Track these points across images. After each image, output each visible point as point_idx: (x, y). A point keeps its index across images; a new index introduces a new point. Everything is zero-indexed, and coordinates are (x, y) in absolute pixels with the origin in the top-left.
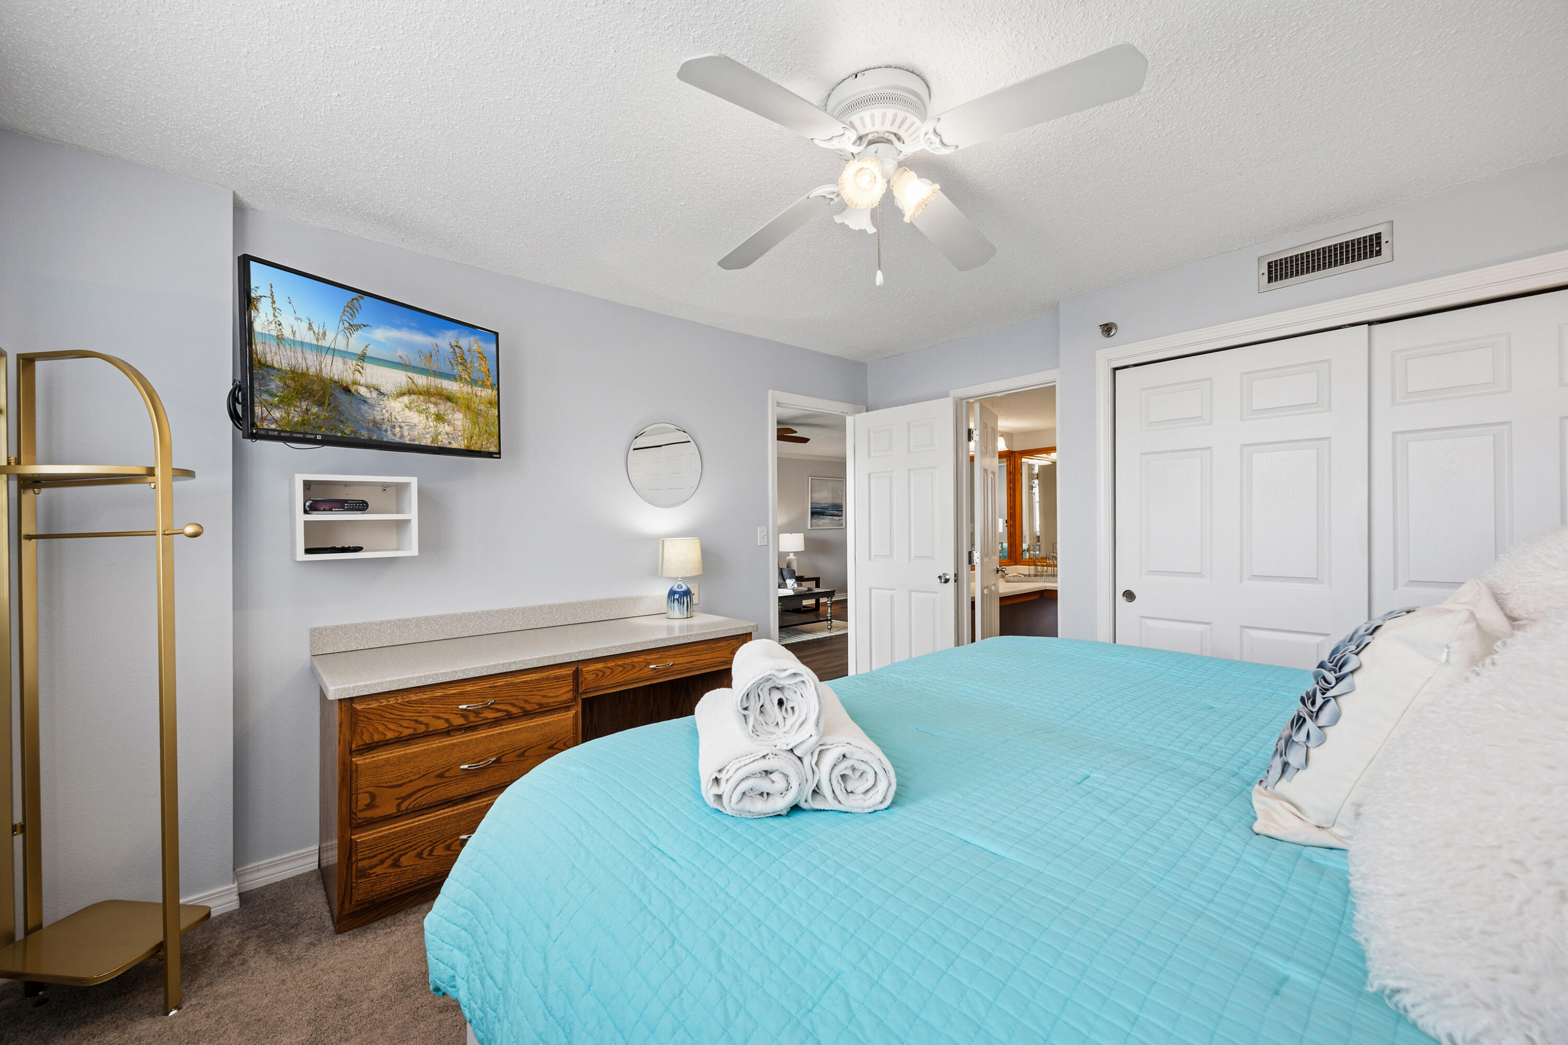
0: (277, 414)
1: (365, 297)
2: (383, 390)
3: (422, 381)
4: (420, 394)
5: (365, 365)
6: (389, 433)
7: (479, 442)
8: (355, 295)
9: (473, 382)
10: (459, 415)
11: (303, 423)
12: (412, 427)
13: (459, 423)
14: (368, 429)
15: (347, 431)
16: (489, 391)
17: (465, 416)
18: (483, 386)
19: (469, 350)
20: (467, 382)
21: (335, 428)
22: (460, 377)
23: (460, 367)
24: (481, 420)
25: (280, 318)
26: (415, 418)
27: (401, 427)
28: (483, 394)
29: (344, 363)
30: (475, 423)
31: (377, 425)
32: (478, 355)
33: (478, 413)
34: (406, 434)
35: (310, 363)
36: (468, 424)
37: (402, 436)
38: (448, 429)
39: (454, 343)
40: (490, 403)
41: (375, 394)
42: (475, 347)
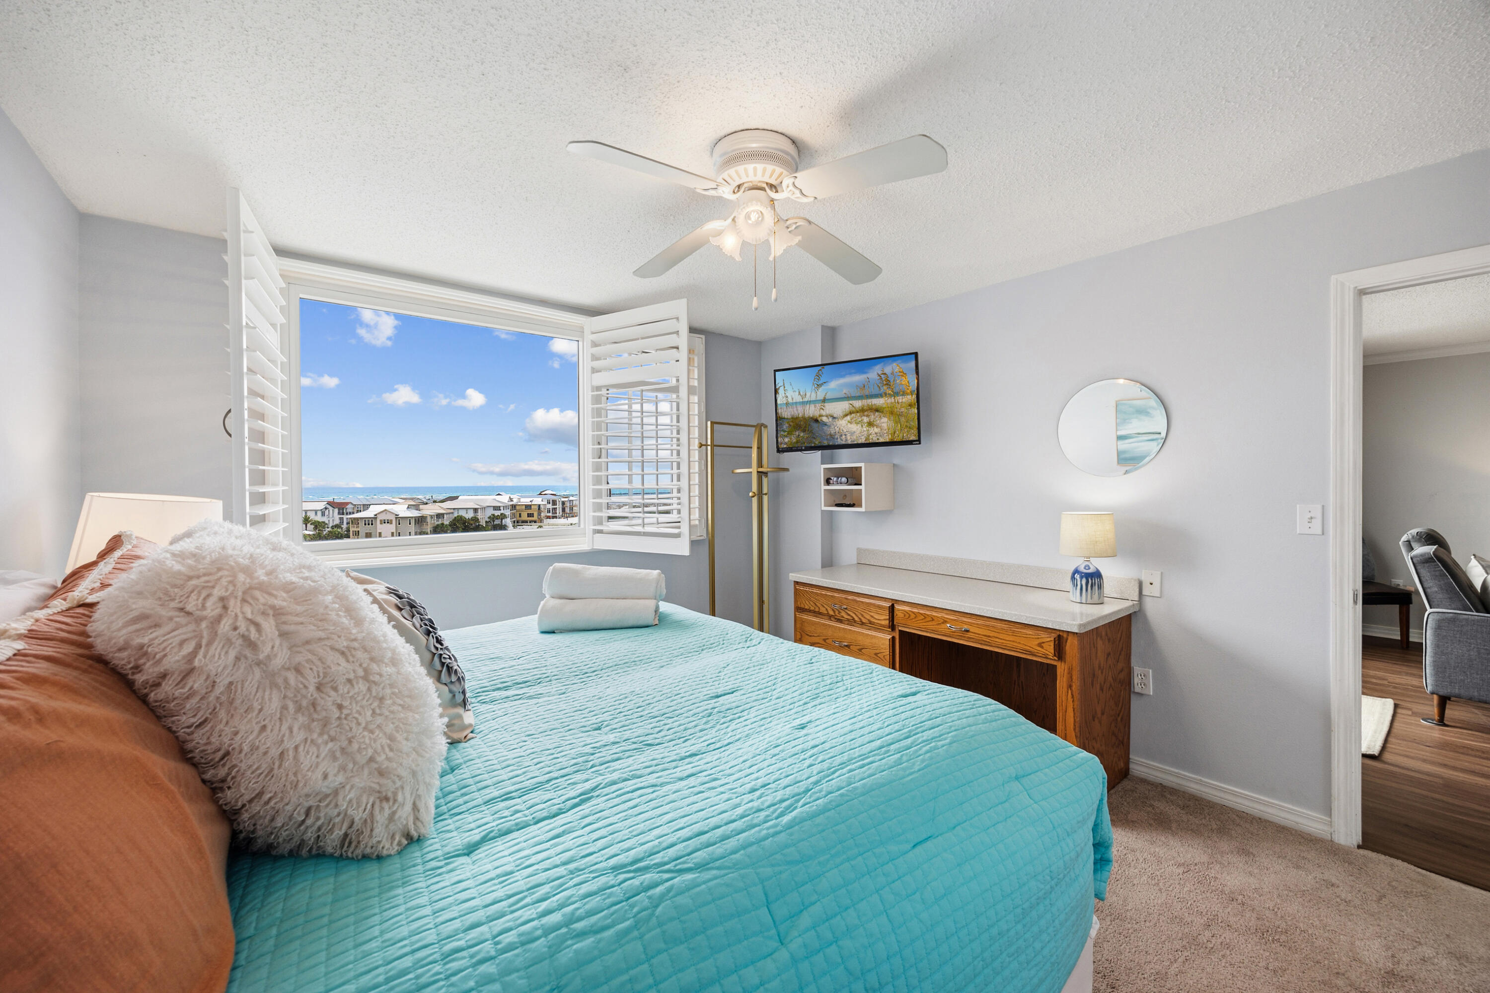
0: (786, 440)
1: (825, 367)
2: (835, 416)
3: (858, 404)
4: (858, 412)
5: (826, 404)
6: (839, 440)
7: (901, 435)
8: (819, 368)
9: (896, 394)
10: (885, 420)
11: (797, 442)
12: (852, 433)
13: (885, 426)
14: (827, 439)
15: (817, 443)
16: (909, 397)
17: (889, 419)
18: (904, 394)
19: (893, 373)
20: (890, 395)
21: (811, 442)
22: (886, 394)
23: (885, 387)
24: (903, 419)
25: (787, 394)
26: (854, 428)
27: (845, 435)
28: (904, 400)
29: (815, 407)
30: (896, 422)
31: (832, 436)
32: (900, 374)
33: (900, 415)
34: (849, 438)
35: (799, 412)
36: (892, 424)
37: (846, 440)
38: (876, 430)
39: (880, 373)
40: (910, 405)
41: (831, 419)
42: (897, 369)
